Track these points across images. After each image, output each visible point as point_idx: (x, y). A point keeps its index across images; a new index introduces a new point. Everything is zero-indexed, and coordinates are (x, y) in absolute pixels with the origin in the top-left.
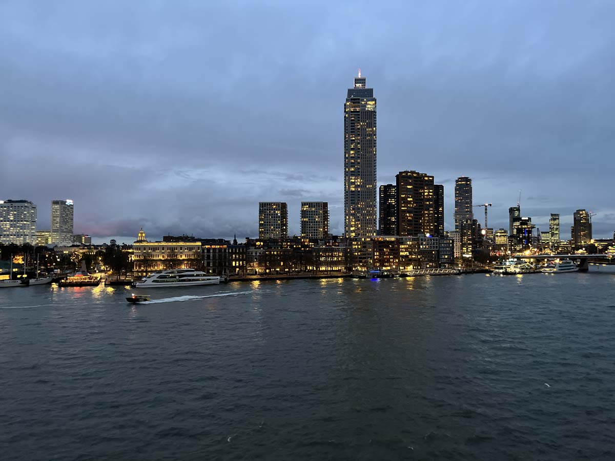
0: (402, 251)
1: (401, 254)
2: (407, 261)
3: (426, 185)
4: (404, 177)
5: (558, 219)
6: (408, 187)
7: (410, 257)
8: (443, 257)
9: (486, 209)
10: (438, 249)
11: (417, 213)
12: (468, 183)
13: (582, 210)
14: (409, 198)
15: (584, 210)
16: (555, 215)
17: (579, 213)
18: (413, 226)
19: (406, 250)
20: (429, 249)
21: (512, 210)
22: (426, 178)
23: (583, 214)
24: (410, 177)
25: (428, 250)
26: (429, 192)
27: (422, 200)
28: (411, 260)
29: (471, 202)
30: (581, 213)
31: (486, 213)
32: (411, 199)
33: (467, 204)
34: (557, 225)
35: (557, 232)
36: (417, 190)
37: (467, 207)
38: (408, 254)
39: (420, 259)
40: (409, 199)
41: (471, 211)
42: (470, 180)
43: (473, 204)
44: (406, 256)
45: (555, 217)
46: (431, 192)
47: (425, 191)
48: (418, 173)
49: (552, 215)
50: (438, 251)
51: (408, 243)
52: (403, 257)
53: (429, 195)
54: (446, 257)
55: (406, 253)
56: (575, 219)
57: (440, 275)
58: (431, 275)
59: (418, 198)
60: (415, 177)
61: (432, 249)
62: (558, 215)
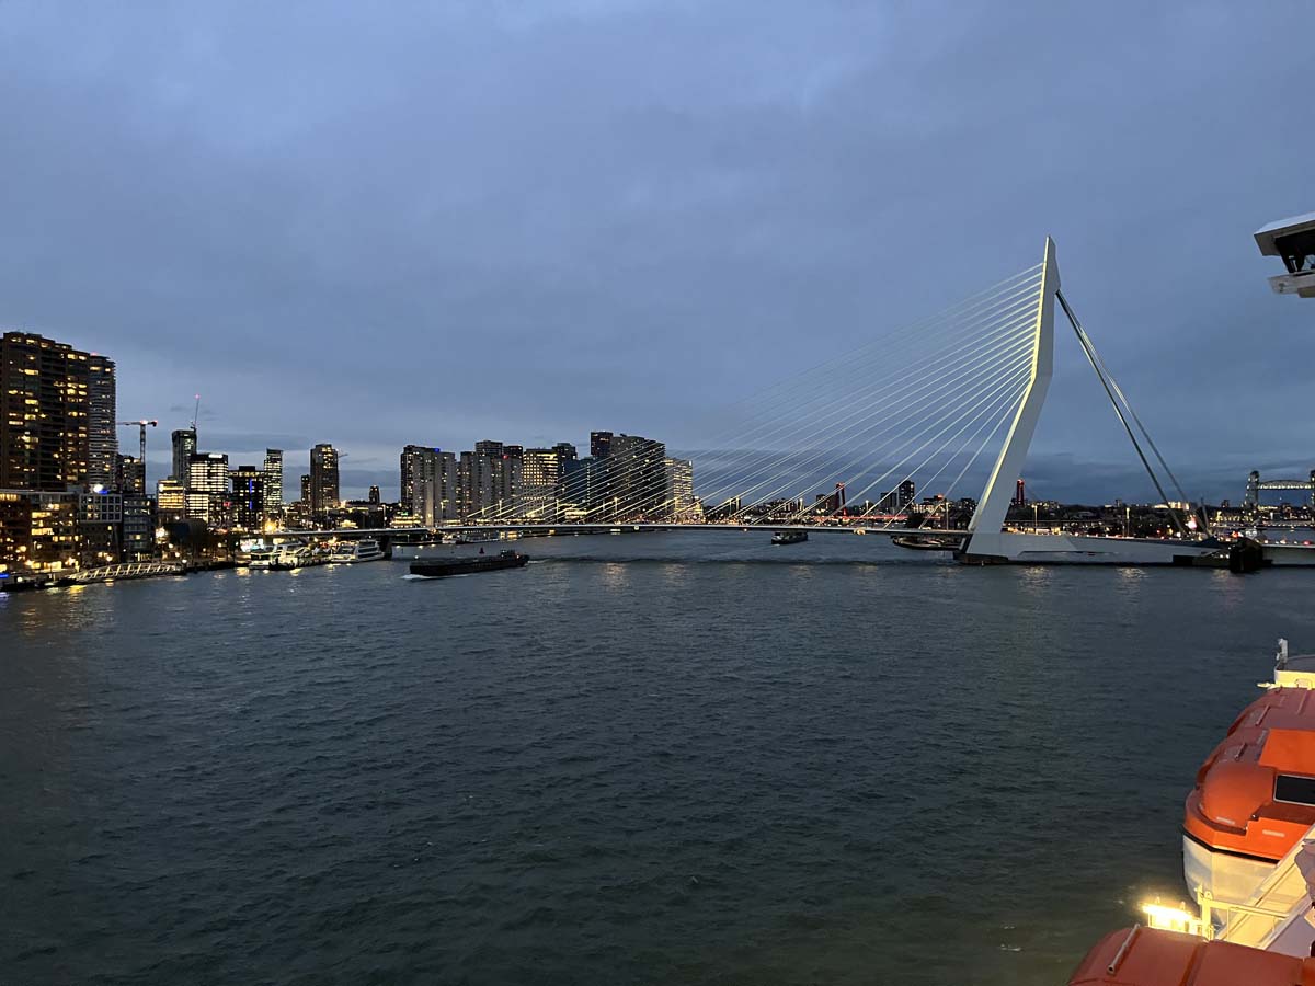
0: (37, 527)
1: (34, 532)
2: (51, 551)
3: (72, 372)
4: (16, 346)
5: (280, 460)
6: (28, 372)
7: (56, 539)
8: (131, 537)
9: (143, 433)
10: (120, 521)
11: (49, 434)
12: (108, 370)
13: (326, 446)
14: (30, 398)
15: (330, 446)
16: (274, 452)
17: (320, 451)
18: (40, 465)
19: (47, 522)
20: (101, 521)
21: (178, 437)
22: (71, 356)
23: (327, 453)
24: (32, 349)
25: (97, 524)
26: (78, 389)
27: (61, 405)
28: (59, 546)
29: (113, 412)
30: (324, 450)
31: (142, 440)
32: (33, 402)
33: (104, 418)
34: (278, 472)
35: (277, 486)
36: (51, 382)
37: (104, 426)
38: (49, 531)
39: (78, 543)
40: (28, 402)
41: (113, 435)
42: (111, 365)
43: (117, 420)
44: (45, 539)
45: (274, 456)
46: (82, 390)
47: (70, 385)
48: (51, 343)
49: (269, 452)
50: (120, 527)
51: (51, 506)
52: (39, 539)
53: (78, 396)
54: (138, 537)
55: (45, 531)
56: (313, 461)
57: (133, 577)
58: (116, 579)
59: (53, 403)
60: (44, 350)
61: (108, 521)
62: (279, 452)
